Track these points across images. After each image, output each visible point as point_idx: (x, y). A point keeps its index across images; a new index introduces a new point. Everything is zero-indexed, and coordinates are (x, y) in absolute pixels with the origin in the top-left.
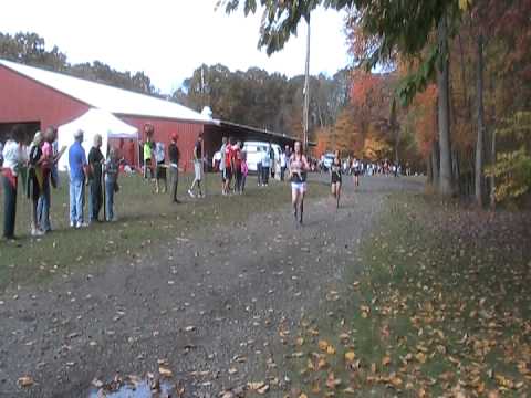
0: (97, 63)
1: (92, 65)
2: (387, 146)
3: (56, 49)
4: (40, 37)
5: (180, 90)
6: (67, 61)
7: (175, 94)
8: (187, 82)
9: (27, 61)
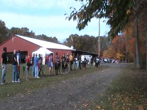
0: (43, 35)
1: (41, 35)
2: (123, 55)
3: (32, 31)
4: (28, 28)
5: (65, 41)
6: (35, 35)
7: (64, 43)
8: (67, 39)
9: (24, 35)
